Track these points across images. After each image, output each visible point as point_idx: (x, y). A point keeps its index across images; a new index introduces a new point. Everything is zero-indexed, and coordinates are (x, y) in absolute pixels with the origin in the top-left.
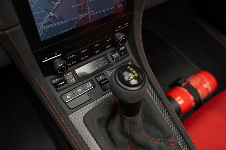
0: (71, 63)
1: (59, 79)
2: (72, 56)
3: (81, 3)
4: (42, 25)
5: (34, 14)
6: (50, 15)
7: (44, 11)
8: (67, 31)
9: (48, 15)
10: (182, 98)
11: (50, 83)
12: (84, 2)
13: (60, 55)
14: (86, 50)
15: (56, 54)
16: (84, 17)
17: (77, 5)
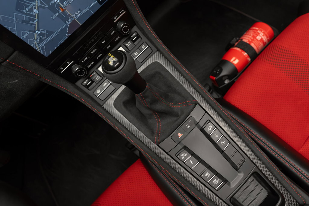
0: (89, 64)
1: (87, 80)
2: (86, 59)
3: (59, 11)
4: (36, 44)
5: (22, 38)
6: (37, 34)
7: (29, 33)
8: (63, 41)
9: (36, 35)
10: (237, 57)
11: (82, 86)
12: (61, 9)
13: (72, 62)
14: (96, 49)
15: (68, 63)
16: (71, 22)
17: (56, 15)
